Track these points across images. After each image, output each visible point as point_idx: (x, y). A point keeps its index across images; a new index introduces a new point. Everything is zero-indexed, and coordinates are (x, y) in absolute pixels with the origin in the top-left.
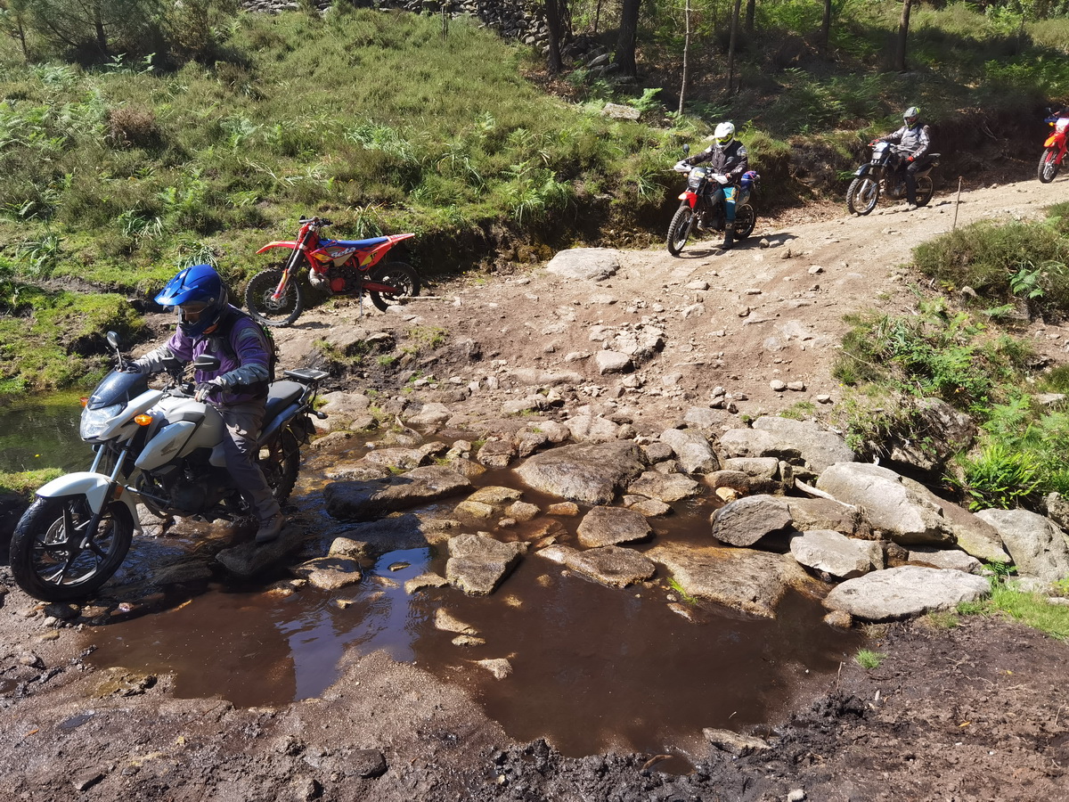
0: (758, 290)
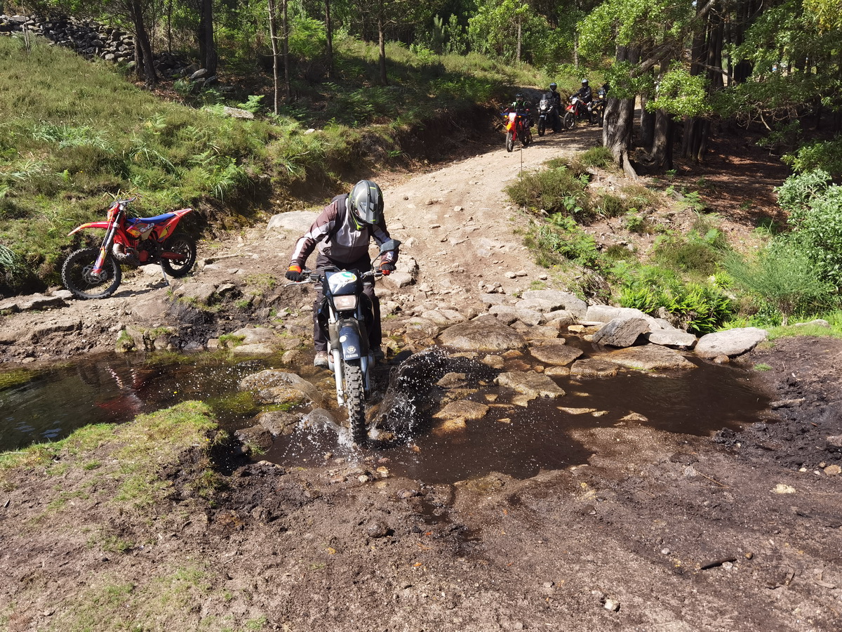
0: (438, 225)
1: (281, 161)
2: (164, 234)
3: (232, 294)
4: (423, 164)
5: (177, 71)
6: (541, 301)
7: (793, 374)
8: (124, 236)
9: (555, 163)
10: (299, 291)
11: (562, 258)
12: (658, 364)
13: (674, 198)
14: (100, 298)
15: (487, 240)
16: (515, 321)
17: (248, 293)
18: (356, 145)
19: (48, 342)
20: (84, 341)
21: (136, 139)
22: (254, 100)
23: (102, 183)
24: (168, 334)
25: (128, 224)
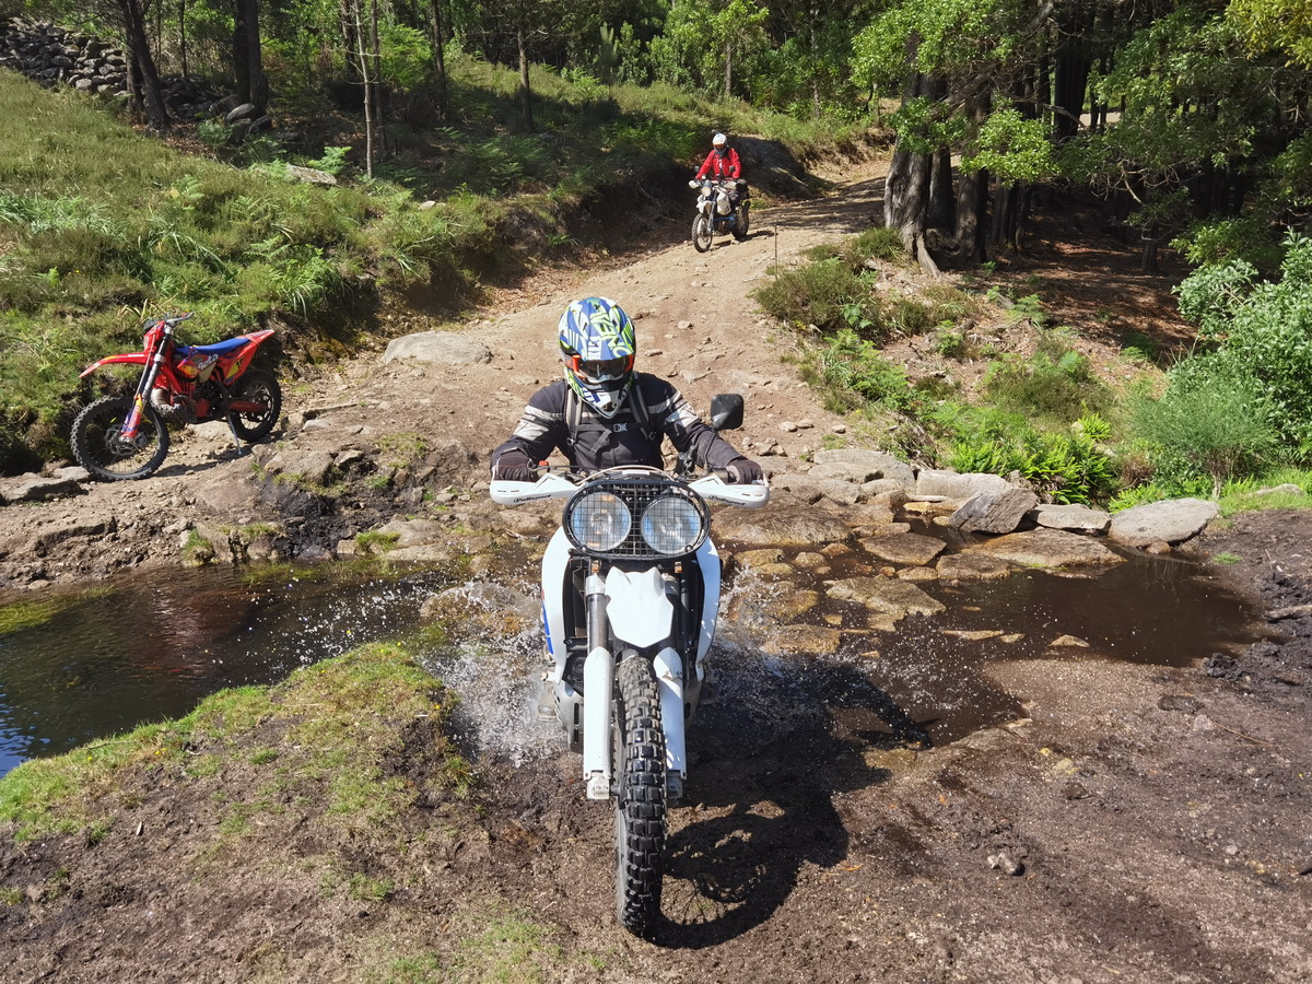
1: (390, 252)
2: (233, 371)
3: (361, 467)
4: (602, 257)
5: (200, 107)
6: (848, 466)
7: (1279, 568)
8: (172, 377)
9: (821, 253)
10: (465, 460)
11: (860, 399)
12: (1068, 558)
13: (1000, 304)
14: (136, 479)
15: (741, 372)
16: (818, 498)
17: (386, 464)
18: (500, 226)
19: (63, 553)
20: (128, 550)
21: (157, 219)
22: (335, 155)
23: (111, 290)
24: (271, 535)
25: (178, 356)
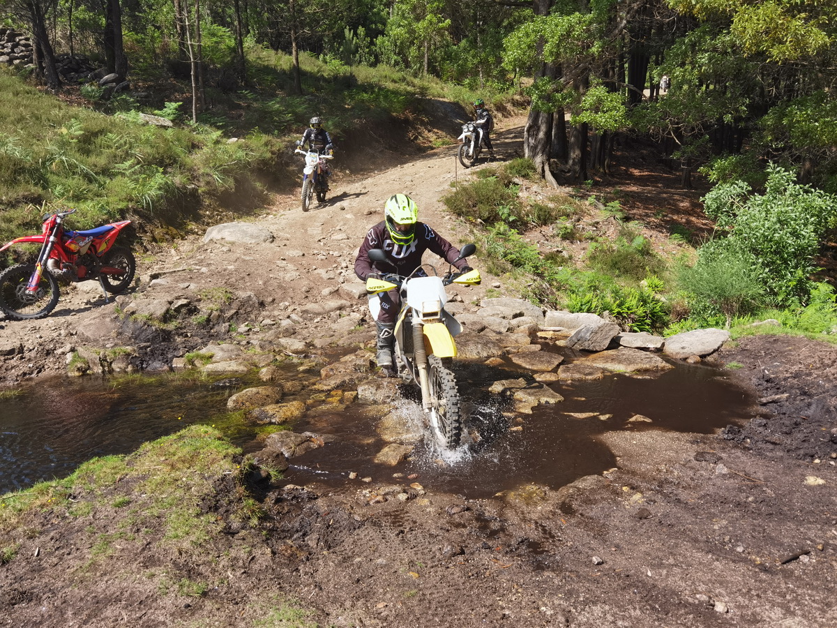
1: (208, 170)
2: (103, 247)
3: (188, 310)
4: (346, 175)
5: (82, 75)
6: (502, 308)
7: (766, 371)
8: (61, 250)
9: (484, 174)
10: (257, 305)
11: (509, 266)
12: (639, 366)
13: (596, 207)
14: (37, 318)
16: (483, 329)
17: (205, 308)
18: (280, 154)
20: (31, 365)
21: (52, 147)
22: (172, 107)
23: (21, 194)
24: (128, 355)
25: (66, 238)
